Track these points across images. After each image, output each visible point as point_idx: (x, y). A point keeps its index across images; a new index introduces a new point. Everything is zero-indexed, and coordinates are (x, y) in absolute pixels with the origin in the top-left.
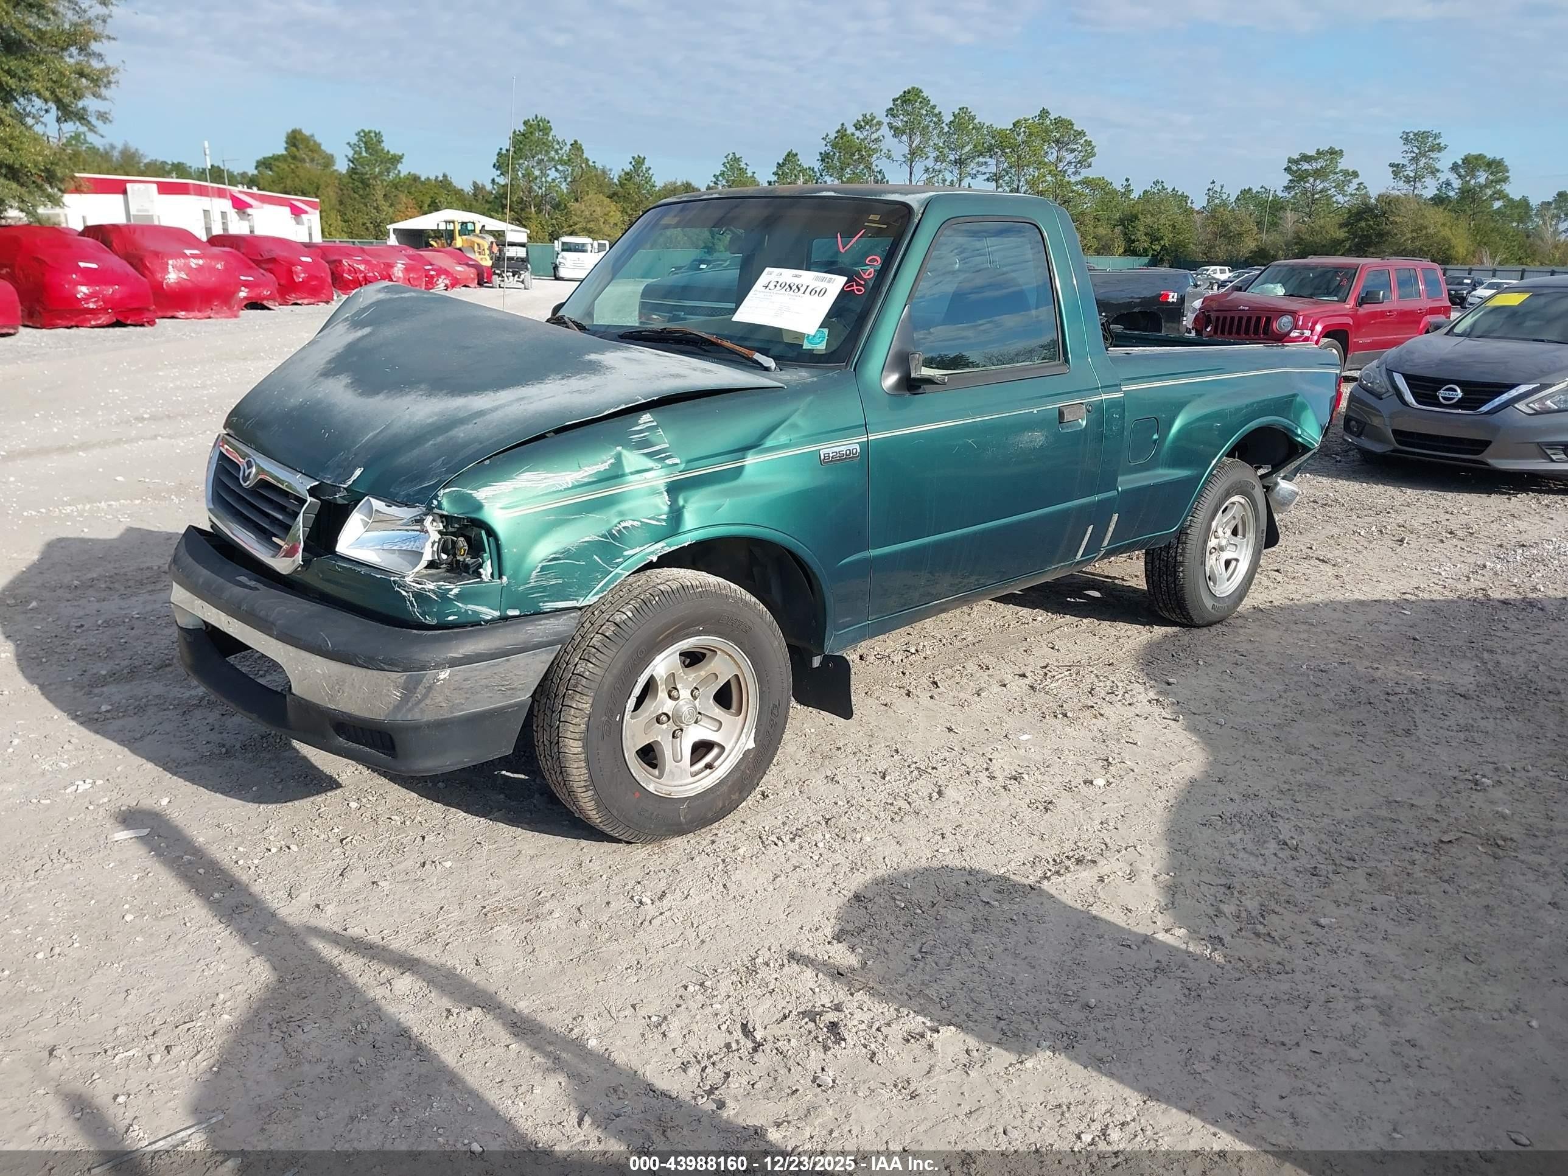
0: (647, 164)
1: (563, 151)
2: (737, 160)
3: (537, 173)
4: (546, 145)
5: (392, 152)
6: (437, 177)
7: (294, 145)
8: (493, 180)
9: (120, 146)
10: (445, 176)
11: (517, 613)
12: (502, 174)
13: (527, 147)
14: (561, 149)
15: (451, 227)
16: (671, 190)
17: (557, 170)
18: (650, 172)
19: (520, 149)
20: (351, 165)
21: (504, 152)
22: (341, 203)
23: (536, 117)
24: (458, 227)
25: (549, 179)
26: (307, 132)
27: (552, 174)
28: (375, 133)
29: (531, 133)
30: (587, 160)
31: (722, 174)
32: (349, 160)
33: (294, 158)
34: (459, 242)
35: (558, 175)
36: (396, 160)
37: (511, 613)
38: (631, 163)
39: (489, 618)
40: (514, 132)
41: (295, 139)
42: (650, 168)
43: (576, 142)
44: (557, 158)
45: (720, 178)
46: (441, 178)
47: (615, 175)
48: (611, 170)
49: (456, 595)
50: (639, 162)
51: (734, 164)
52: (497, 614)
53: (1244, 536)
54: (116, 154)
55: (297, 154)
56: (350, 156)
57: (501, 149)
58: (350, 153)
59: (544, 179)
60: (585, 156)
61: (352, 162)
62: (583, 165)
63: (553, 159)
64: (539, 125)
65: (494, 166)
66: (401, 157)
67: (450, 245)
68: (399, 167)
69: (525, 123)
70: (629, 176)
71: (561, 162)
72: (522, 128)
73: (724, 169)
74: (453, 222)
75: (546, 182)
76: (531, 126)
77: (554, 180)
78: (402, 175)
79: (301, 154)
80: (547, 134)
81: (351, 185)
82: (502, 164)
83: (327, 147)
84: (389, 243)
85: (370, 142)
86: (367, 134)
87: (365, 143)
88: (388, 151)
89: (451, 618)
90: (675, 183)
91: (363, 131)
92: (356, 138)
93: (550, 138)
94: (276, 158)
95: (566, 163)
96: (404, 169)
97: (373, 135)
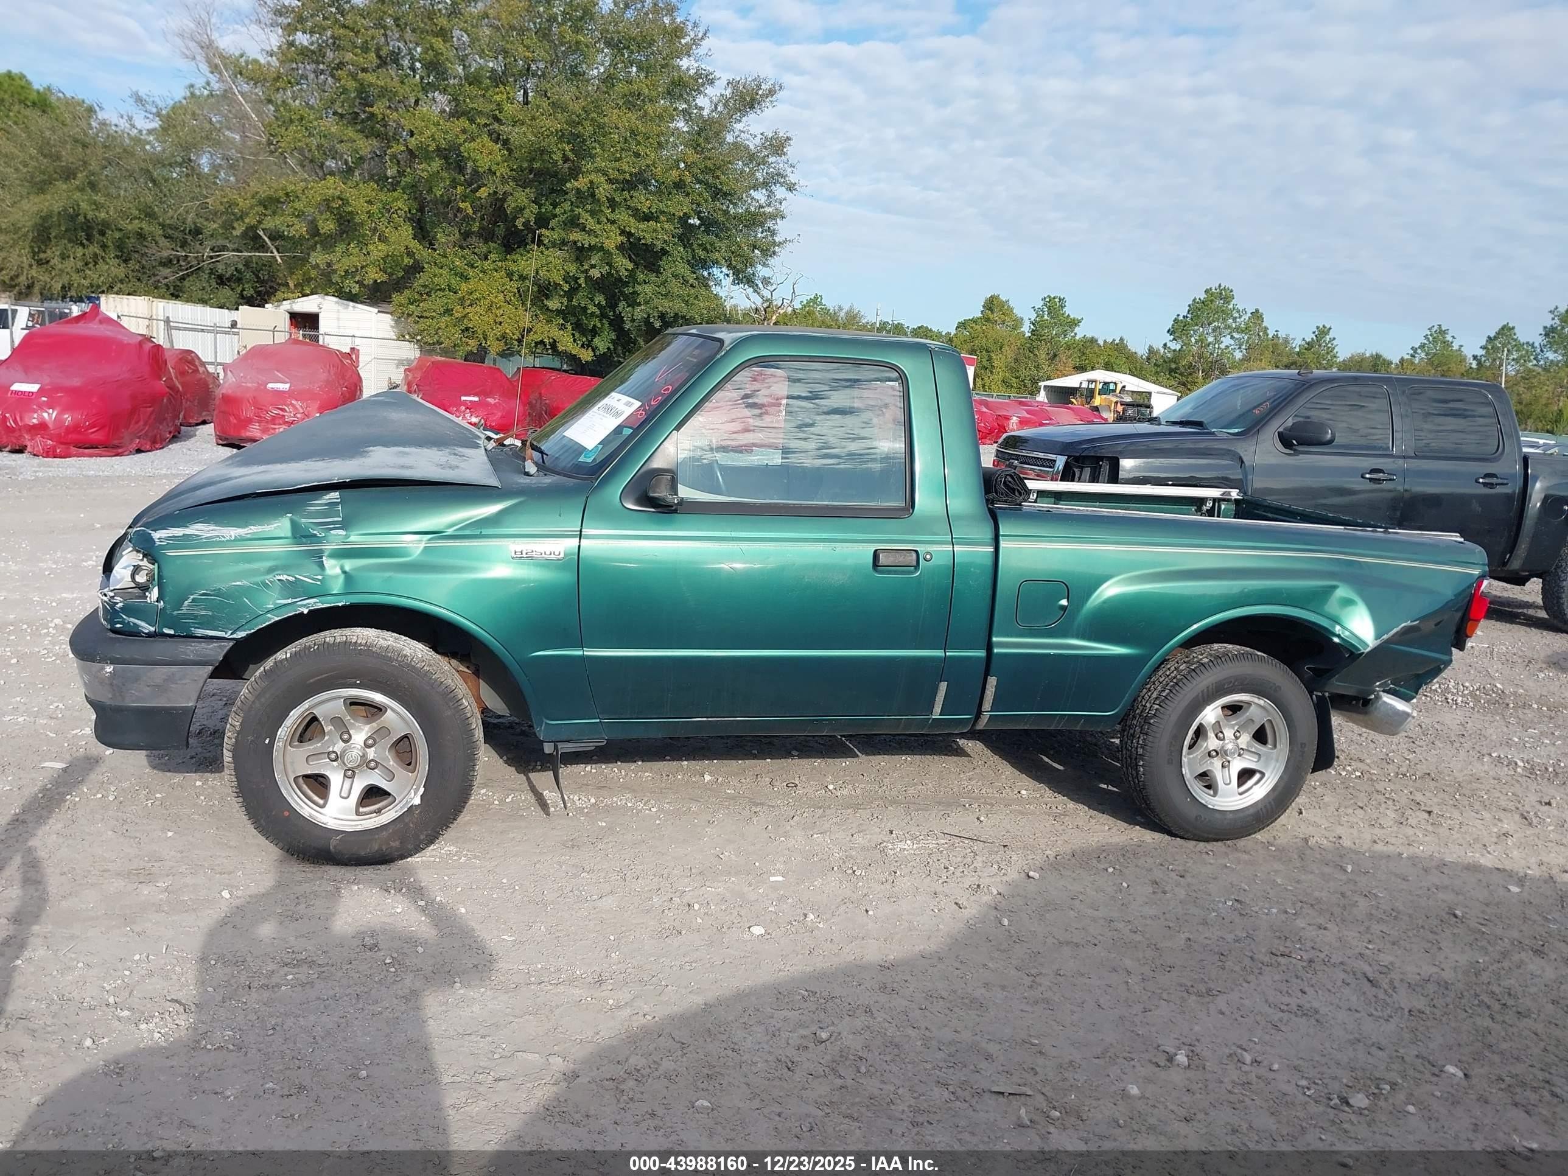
0: (1331, 335)
1: (1242, 319)
2: (1443, 332)
3: (1211, 339)
4: (1226, 314)
5: (1072, 317)
6: (1114, 340)
7: (990, 309)
8: (1165, 345)
9: (846, 308)
10: (1122, 340)
11: (172, 632)
12: (1174, 339)
13: (1205, 315)
14: (1240, 317)
15: (1092, 386)
16: (1357, 362)
17: (1232, 337)
18: (1335, 342)
19: (1198, 316)
20: (1032, 327)
21: (1181, 318)
22: (1016, 361)
23: (1220, 286)
24: (1100, 386)
25: (1223, 346)
26: (1003, 298)
27: (1227, 341)
28: (1060, 299)
29: (1212, 301)
30: (1266, 328)
31: (1422, 346)
32: (1032, 323)
33: (988, 320)
34: (1097, 401)
35: (1232, 342)
36: (1075, 323)
37: (166, 631)
38: (1314, 333)
39: (147, 631)
40: (1194, 300)
41: (992, 305)
42: (1334, 339)
43: (1257, 311)
44: (1234, 326)
45: (1419, 351)
46: (1117, 341)
47: (1297, 344)
48: (1294, 339)
49: (121, 608)
50: (1323, 332)
51: (1439, 335)
52: (152, 629)
53: (1275, 746)
54: (842, 314)
55: (991, 316)
56: (1033, 319)
57: (1178, 315)
58: (1033, 316)
59: (1217, 346)
60: (1264, 324)
61: (1034, 324)
62: (1261, 334)
63: (1229, 327)
64: (1221, 294)
65: (1168, 331)
66: (1080, 322)
67: (1089, 403)
68: (1077, 330)
69: (1207, 291)
70: (1310, 345)
71: (1238, 329)
72: (1203, 296)
73: (1426, 342)
74: (1095, 381)
75: (1219, 348)
76: (1212, 295)
77: (1227, 347)
78: (1077, 338)
79: (995, 317)
80: (1228, 303)
81: (1028, 345)
82: (1179, 329)
83: (1018, 312)
84: (1038, 399)
85: (1054, 306)
86: (1051, 299)
87: (1049, 308)
88: (1069, 315)
89: (118, 626)
90: (1364, 354)
91: (1049, 297)
92: (1042, 303)
93: (1231, 306)
94: (975, 321)
95: (1243, 331)
96: (1081, 332)
97: (1057, 300)
